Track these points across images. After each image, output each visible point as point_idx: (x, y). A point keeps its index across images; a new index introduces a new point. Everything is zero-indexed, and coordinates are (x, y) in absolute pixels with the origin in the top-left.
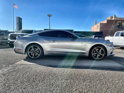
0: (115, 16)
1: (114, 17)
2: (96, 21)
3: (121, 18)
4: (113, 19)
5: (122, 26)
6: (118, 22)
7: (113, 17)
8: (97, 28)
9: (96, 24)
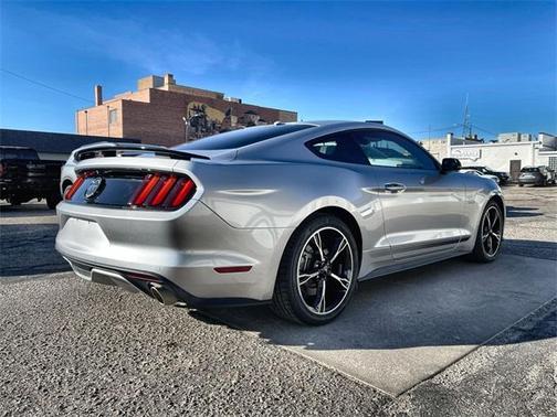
0: (170, 76)
1: (166, 80)
2: (100, 89)
3: (194, 90)
4: (166, 88)
5: (206, 122)
6: (191, 105)
7: (163, 79)
8: (110, 121)
9: (100, 103)
